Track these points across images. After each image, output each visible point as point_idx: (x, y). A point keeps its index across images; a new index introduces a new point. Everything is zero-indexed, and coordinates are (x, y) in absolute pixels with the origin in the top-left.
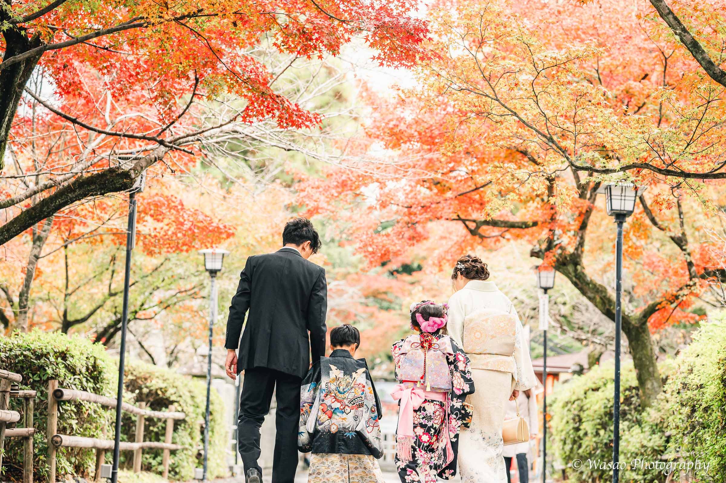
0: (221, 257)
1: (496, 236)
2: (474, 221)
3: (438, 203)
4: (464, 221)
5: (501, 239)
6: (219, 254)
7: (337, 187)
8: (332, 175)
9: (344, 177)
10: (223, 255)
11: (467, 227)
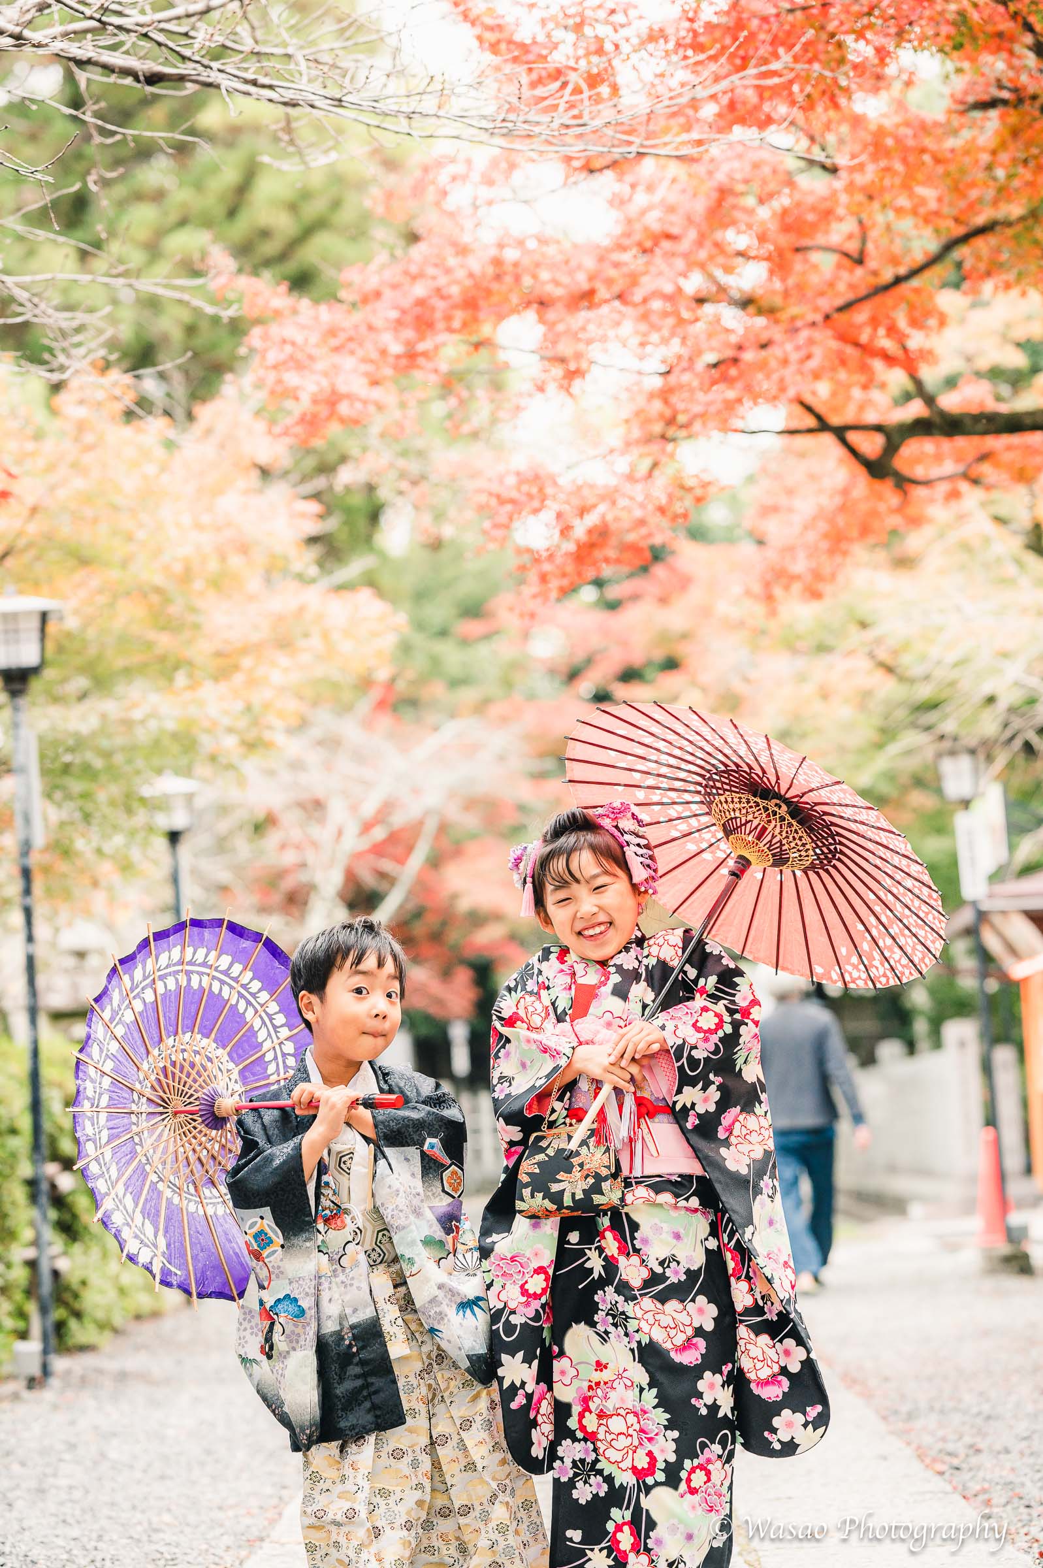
0: (35, 623)
1: (950, 478)
2: (878, 428)
3: (764, 346)
4: (840, 433)
5: (964, 486)
6: (28, 613)
7: (399, 323)
8: (378, 294)
9: (420, 290)
10: (44, 616)
11: (853, 451)
